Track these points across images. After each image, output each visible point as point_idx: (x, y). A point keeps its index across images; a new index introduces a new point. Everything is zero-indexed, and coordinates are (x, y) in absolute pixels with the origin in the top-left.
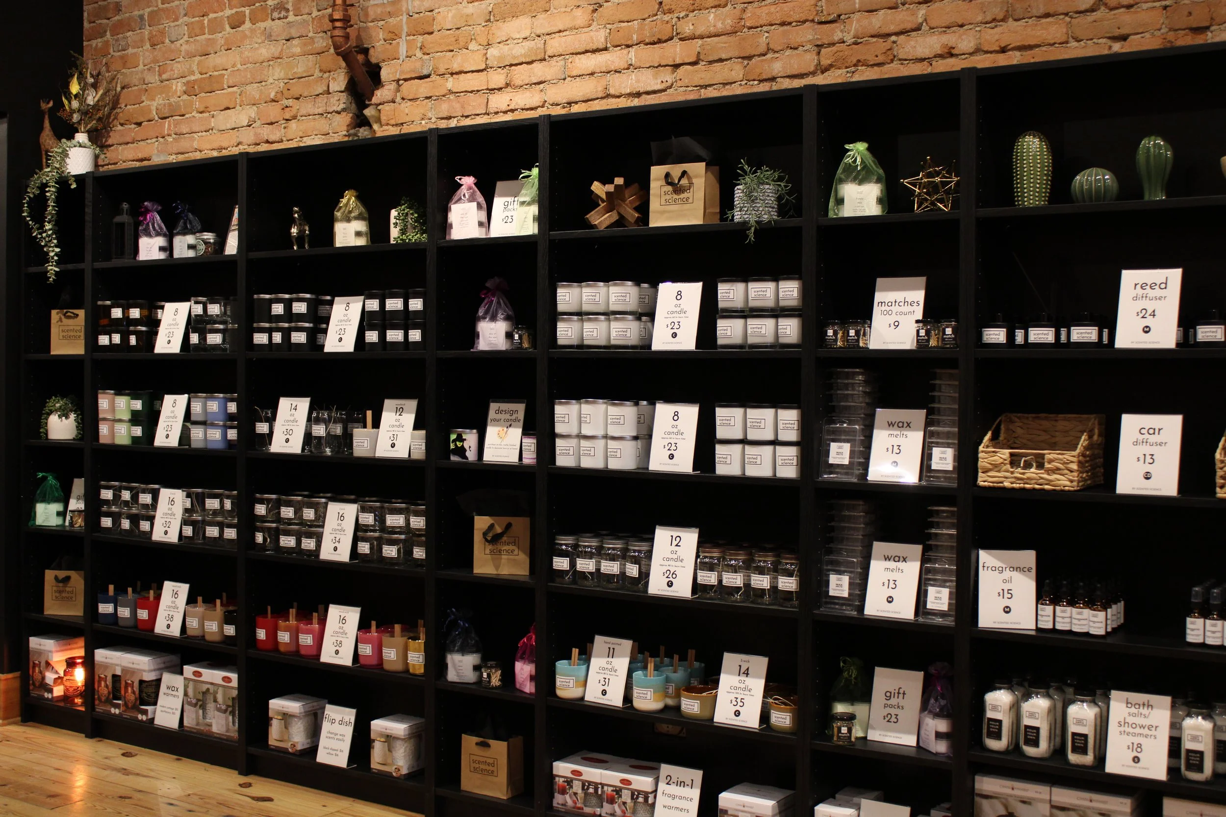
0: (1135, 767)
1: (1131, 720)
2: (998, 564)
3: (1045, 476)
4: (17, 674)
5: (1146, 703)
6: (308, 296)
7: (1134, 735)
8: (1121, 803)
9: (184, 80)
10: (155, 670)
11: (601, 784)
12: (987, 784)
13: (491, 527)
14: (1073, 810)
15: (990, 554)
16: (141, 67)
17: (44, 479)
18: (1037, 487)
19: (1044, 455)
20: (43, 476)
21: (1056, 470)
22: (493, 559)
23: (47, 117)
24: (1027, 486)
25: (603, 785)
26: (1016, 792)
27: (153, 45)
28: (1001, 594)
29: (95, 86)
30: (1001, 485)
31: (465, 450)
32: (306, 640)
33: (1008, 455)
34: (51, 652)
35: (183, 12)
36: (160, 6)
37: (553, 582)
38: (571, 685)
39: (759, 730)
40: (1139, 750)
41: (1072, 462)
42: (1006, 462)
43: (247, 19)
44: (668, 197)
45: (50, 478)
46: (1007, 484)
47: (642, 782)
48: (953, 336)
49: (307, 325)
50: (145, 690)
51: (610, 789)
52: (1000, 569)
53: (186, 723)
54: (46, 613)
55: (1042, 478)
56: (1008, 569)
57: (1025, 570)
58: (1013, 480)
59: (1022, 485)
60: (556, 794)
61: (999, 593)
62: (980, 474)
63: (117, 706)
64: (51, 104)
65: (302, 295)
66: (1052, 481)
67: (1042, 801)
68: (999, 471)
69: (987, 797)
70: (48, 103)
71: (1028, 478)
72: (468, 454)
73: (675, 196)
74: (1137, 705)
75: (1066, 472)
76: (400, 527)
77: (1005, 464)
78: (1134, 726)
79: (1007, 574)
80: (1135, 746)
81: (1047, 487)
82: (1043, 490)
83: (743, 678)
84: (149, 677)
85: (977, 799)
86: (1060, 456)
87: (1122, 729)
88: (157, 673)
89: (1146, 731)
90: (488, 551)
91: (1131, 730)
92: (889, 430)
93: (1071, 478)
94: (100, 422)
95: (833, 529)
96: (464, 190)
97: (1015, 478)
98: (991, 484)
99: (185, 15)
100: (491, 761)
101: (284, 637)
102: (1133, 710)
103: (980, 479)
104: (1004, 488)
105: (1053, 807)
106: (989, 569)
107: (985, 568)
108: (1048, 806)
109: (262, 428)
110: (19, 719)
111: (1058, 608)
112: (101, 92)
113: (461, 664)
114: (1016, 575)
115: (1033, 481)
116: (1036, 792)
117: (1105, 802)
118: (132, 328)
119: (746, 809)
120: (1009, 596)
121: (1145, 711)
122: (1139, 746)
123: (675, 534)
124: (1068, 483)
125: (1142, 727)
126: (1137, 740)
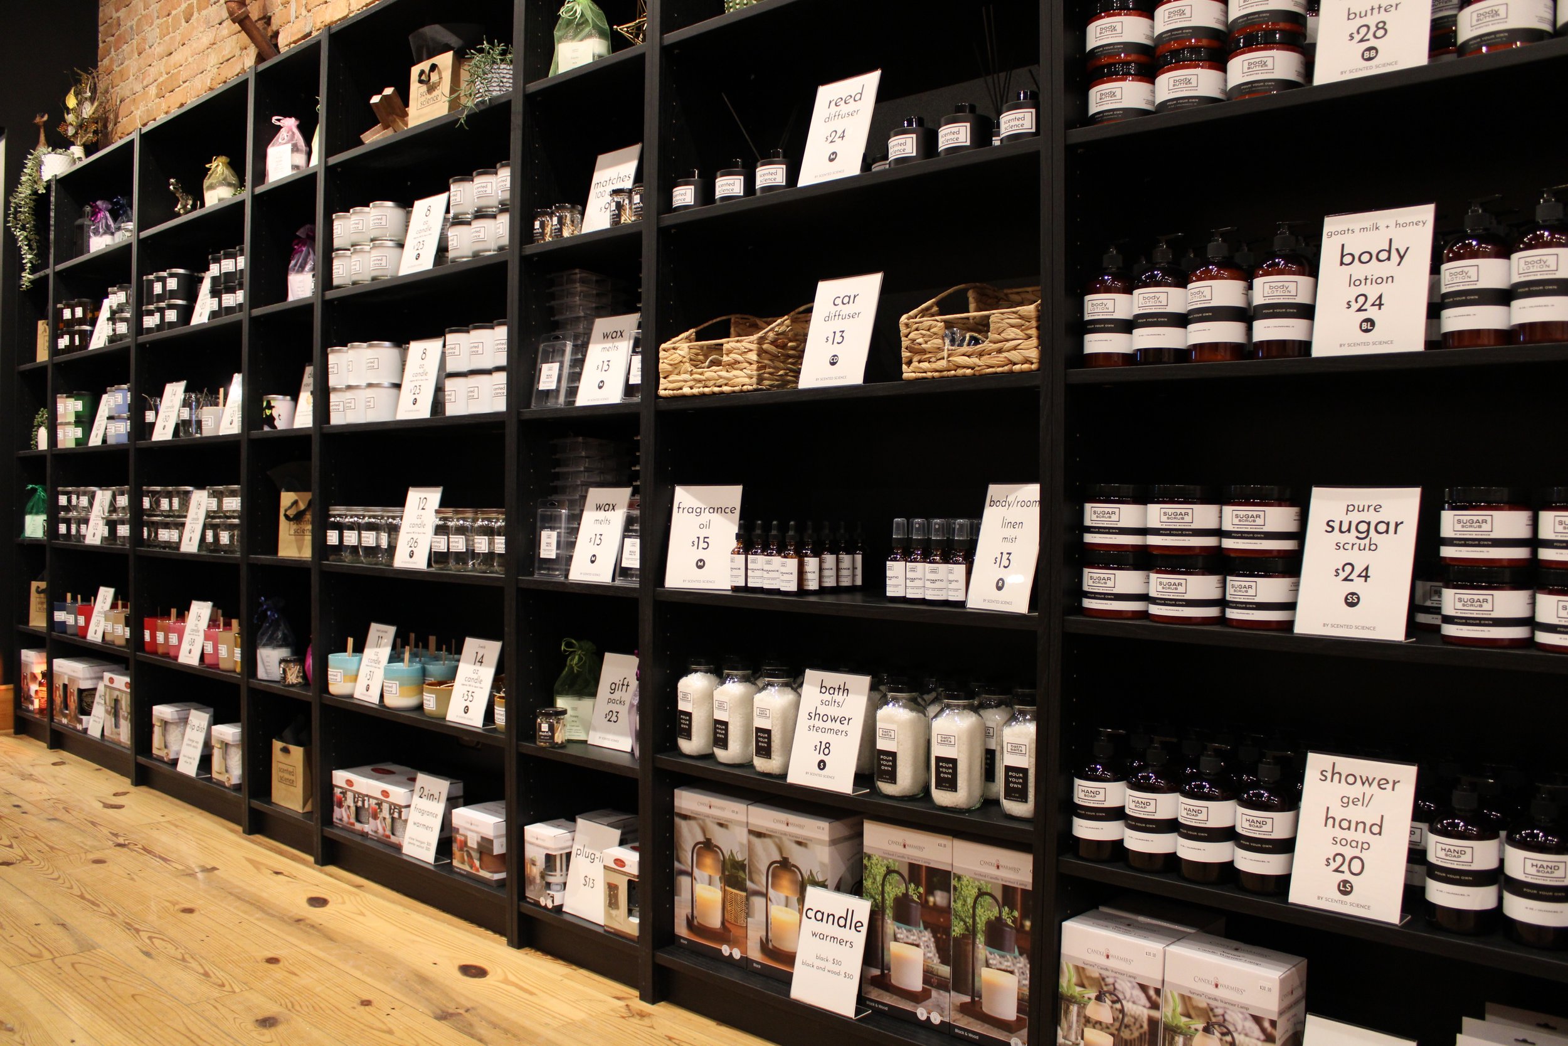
0: (820, 775)
1: (822, 710)
2: (696, 504)
3: (724, 374)
4: (11, 686)
5: (842, 687)
6: (181, 271)
7: (824, 730)
8: (819, 828)
9: (155, 84)
10: (91, 679)
11: (367, 796)
12: (687, 800)
13: (295, 503)
14: (770, 836)
15: (687, 491)
16: (132, 77)
17: (34, 491)
18: (716, 389)
19: (722, 345)
20: (32, 488)
21: (733, 365)
22: (297, 541)
23: (42, 131)
24: (706, 390)
25: (369, 797)
26: (715, 812)
27: (140, 54)
28: (696, 543)
29: (92, 100)
30: (680, 391)
31: (274, 419)
32: (173, 639)
33: (687, 350)
34: (32, 663)
35: (156, 15)
36: (143, 13)
37: (328, 560)
38: (339, 680)
39: (484, 730)
40: (826, 751)
41: (751, 350)
42: (684, 360)
43: (195, 10)
44: (423, 99)
45: (40, 489)
46: (686, 391)
47: (398, 793)
48: (641, 205)
49: (180, 302)
50: (85, 699)
51: (375, 801)
52: (698, 510)
53: (106, 733)
54: (31, 624)
55: (720, 377)
56: (707, 510)
57: (727, 510)
58: (692, 383)
59: (701, 389)
60: (335, 807)
61: (693, 542)
62: (662, 380)
63: (65, 716)
64: (46, 118)
65: (175, 270)
66: (730, 379)
67: (739, 823)
68: (679, 374)
69: (685, 817)
70: (42, 117)
71: (708, 380)
72: (277, 423)
73: (429, 96)
74: (832, 690)
75: (746, 365)
76: (234, 511)
77: (684, 363)
78: (825, 718)
79: (706, 516)
80: (823, 747)
81: (726, 389)
82: (722, 393)
83: (477, 667)
84: (86, 685)
85: (677, 820)
86: (738, 345)
87: (812, 722)
88: (94, 681)
89: (837, 726)
90: (292, 532)
91: (820, 724)
92: (602, 343)
93: (749, 372)
94: (59, 427)
95: (557, 476)
96: (283, 133)
97: (694, 380)
98: (671, 392)
99: (158, 18)
100: (291, 769)
101: (160, 637)
102: (827, 697)
103: (661, 387)
104: (684, 397)
105: (751, 832)
106: (686, 510)
107: (681, 510)
108: (745, 831)
109: (150, 416)
110: (12, 731)
111: (750, 557)
112: (96, 104)
113: (268, 659)
114: (716, 518)
115: (712, 383)
116: (733, 811)
117: (801, 827)
118: (77, 328)
119: (473, 827)
120: (705, 545)
121: (839, 697)
122: (828, 746)
123: (423, 495)
124: (747, 380)
125: (834, 719)
126: (826, 738)
